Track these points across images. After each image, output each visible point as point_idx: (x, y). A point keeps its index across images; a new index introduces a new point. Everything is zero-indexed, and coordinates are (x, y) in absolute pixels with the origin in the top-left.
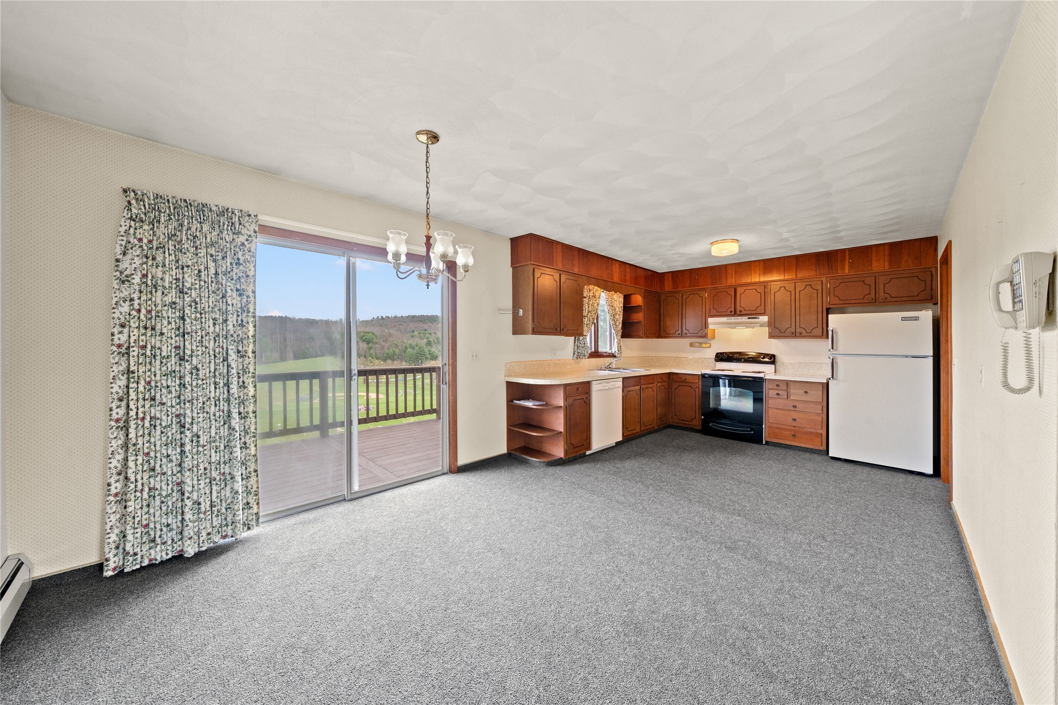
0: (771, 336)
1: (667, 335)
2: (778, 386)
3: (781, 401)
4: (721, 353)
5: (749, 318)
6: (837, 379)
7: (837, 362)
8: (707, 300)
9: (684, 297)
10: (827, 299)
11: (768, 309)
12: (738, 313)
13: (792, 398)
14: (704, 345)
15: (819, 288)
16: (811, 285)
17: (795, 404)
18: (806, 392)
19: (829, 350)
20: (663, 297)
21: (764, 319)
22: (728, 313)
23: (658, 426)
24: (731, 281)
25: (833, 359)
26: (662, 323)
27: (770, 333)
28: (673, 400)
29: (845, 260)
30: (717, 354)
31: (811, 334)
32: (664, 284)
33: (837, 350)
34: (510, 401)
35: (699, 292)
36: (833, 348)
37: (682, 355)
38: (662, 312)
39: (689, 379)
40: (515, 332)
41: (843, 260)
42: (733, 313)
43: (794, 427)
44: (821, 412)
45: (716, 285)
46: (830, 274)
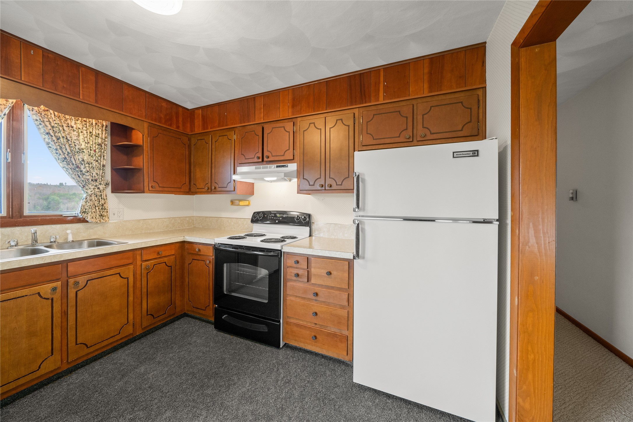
0: (300, 191)
1: (198, 190)
2: (298, 262)
3: (300, 285)
4: (258, 213)
5: (277, 167)
6: (364, 258)
7: (363, 230)
8: (236, 143)
9: (214, 141)
10: (359, 138)
11: (297, 152)
12: (265, 159)
13: (313, 281)
14: (241, 203)
15: (351, 123)
16: (342, 120)
17: (317, 289)
18: (329, 273)
19: (354, 211)
20: (193, 141)
21: (293, 167)
22: (256, 160)
24: (260, 118)
25: (358, 225)
26: (192, 175)
27: (299, 186)
28: (187, 280)
29: (379, 83)
30: (254, 213)
31: (342, 187)
32: (194, 125)
33: (364, 210)
35: (228, 133)
36: (358, 206)
37: (224, 215)
38: (192, 160)
41: (377, 84)
42: (260, 160)
43: (316, 324)
44: (346, 304)
45: (244, 123)
46: (362, 103)
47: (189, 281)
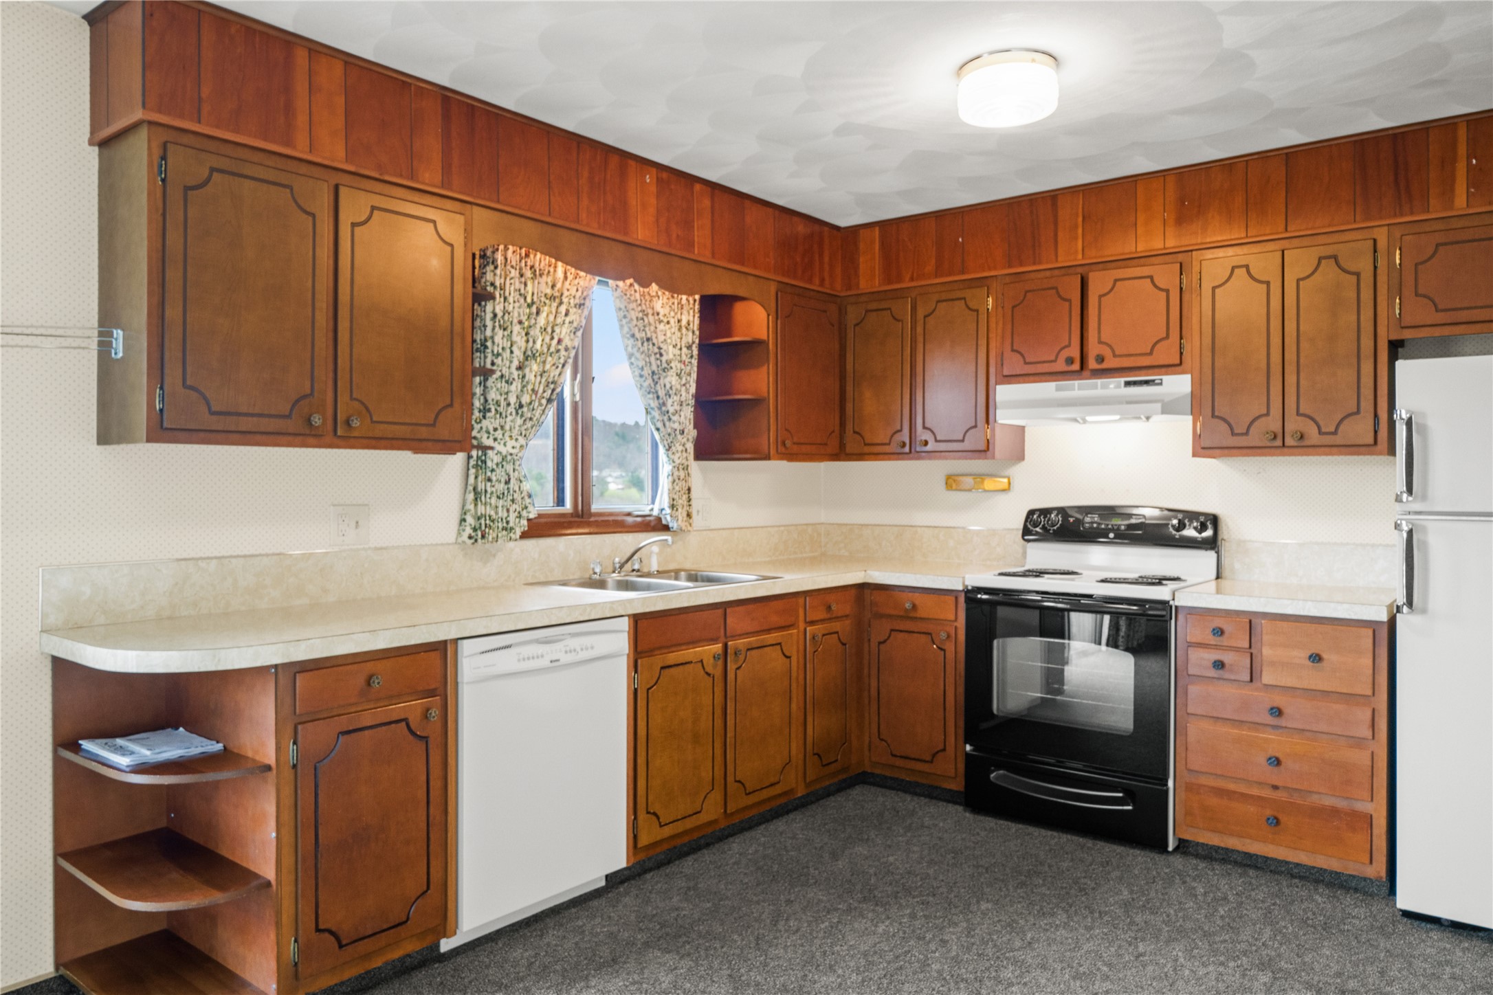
0: (1202, 448)
1: (867, 450)
2: (1219, 632)
3: (1229, 691)
4: (1045, 512)
5: (1128, 384)
6: (1424, 611)
7: (1424, 545)
8: (993, 320)
9: (921, 314)
10: (1391, 305)
11: (1193, 345)
12: (1092, 364)
13: (1267, 678)
14: (989, 484)
15: (1365, 266)
16: (1335, 258)
17: (1279, 700)
18: (1316, 658)
19: (1398, 499)
20: (853, 315)
21: (1179, 385)
22: (1061, 366)
23: (807, 785)
24: (1072, 251)
25: (1410, 533)
26: (849, 406)
27: (1197, 437)
28: (874, 684)
29: (1454, 160)
30: (1031, 513)
31: (1338, 439)
32: (856, 269)
33: (1424, 498)
34: (66, 742)
35: (968, 294)
36: (1410, 490)
37: (922, 518)
38: (849, 367)
39: (928, 608)
40: (105, 437)
41: (1447, 162)
42: (1076, 366)
43: (1275, 787)
44: (1368, 734)
45: (1021, 265)
46: (1402, 215)
47: (879, 687)
